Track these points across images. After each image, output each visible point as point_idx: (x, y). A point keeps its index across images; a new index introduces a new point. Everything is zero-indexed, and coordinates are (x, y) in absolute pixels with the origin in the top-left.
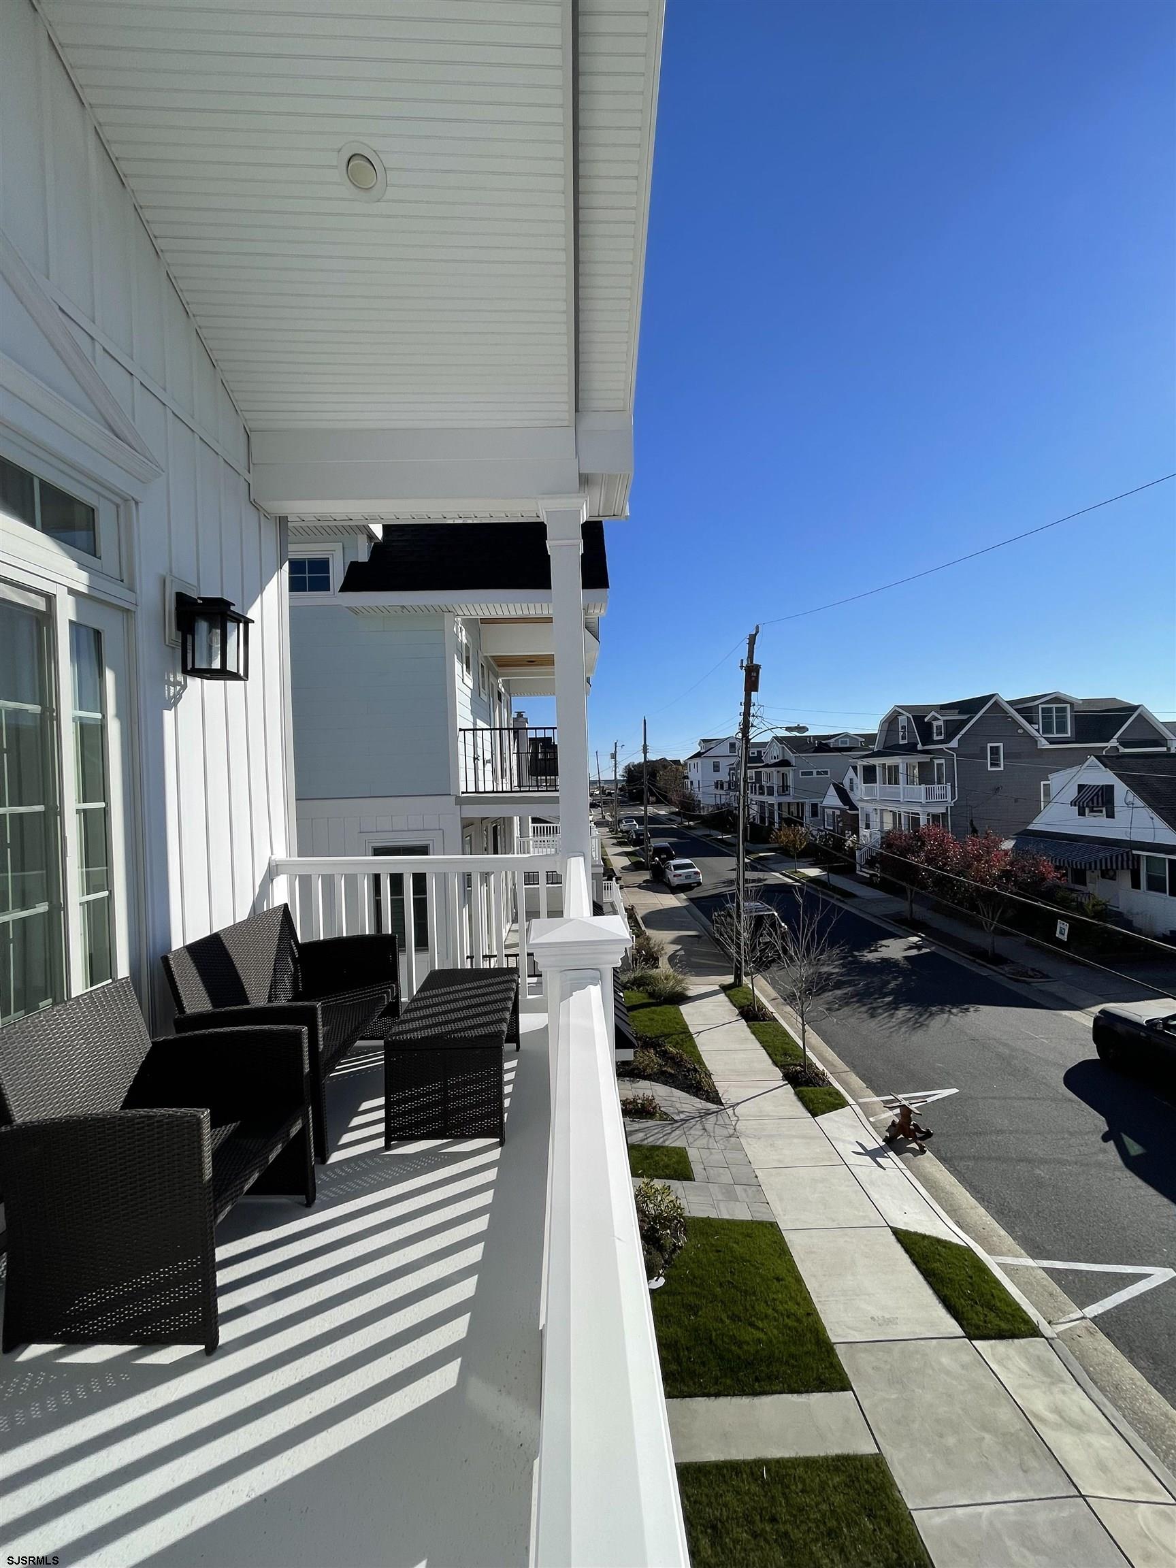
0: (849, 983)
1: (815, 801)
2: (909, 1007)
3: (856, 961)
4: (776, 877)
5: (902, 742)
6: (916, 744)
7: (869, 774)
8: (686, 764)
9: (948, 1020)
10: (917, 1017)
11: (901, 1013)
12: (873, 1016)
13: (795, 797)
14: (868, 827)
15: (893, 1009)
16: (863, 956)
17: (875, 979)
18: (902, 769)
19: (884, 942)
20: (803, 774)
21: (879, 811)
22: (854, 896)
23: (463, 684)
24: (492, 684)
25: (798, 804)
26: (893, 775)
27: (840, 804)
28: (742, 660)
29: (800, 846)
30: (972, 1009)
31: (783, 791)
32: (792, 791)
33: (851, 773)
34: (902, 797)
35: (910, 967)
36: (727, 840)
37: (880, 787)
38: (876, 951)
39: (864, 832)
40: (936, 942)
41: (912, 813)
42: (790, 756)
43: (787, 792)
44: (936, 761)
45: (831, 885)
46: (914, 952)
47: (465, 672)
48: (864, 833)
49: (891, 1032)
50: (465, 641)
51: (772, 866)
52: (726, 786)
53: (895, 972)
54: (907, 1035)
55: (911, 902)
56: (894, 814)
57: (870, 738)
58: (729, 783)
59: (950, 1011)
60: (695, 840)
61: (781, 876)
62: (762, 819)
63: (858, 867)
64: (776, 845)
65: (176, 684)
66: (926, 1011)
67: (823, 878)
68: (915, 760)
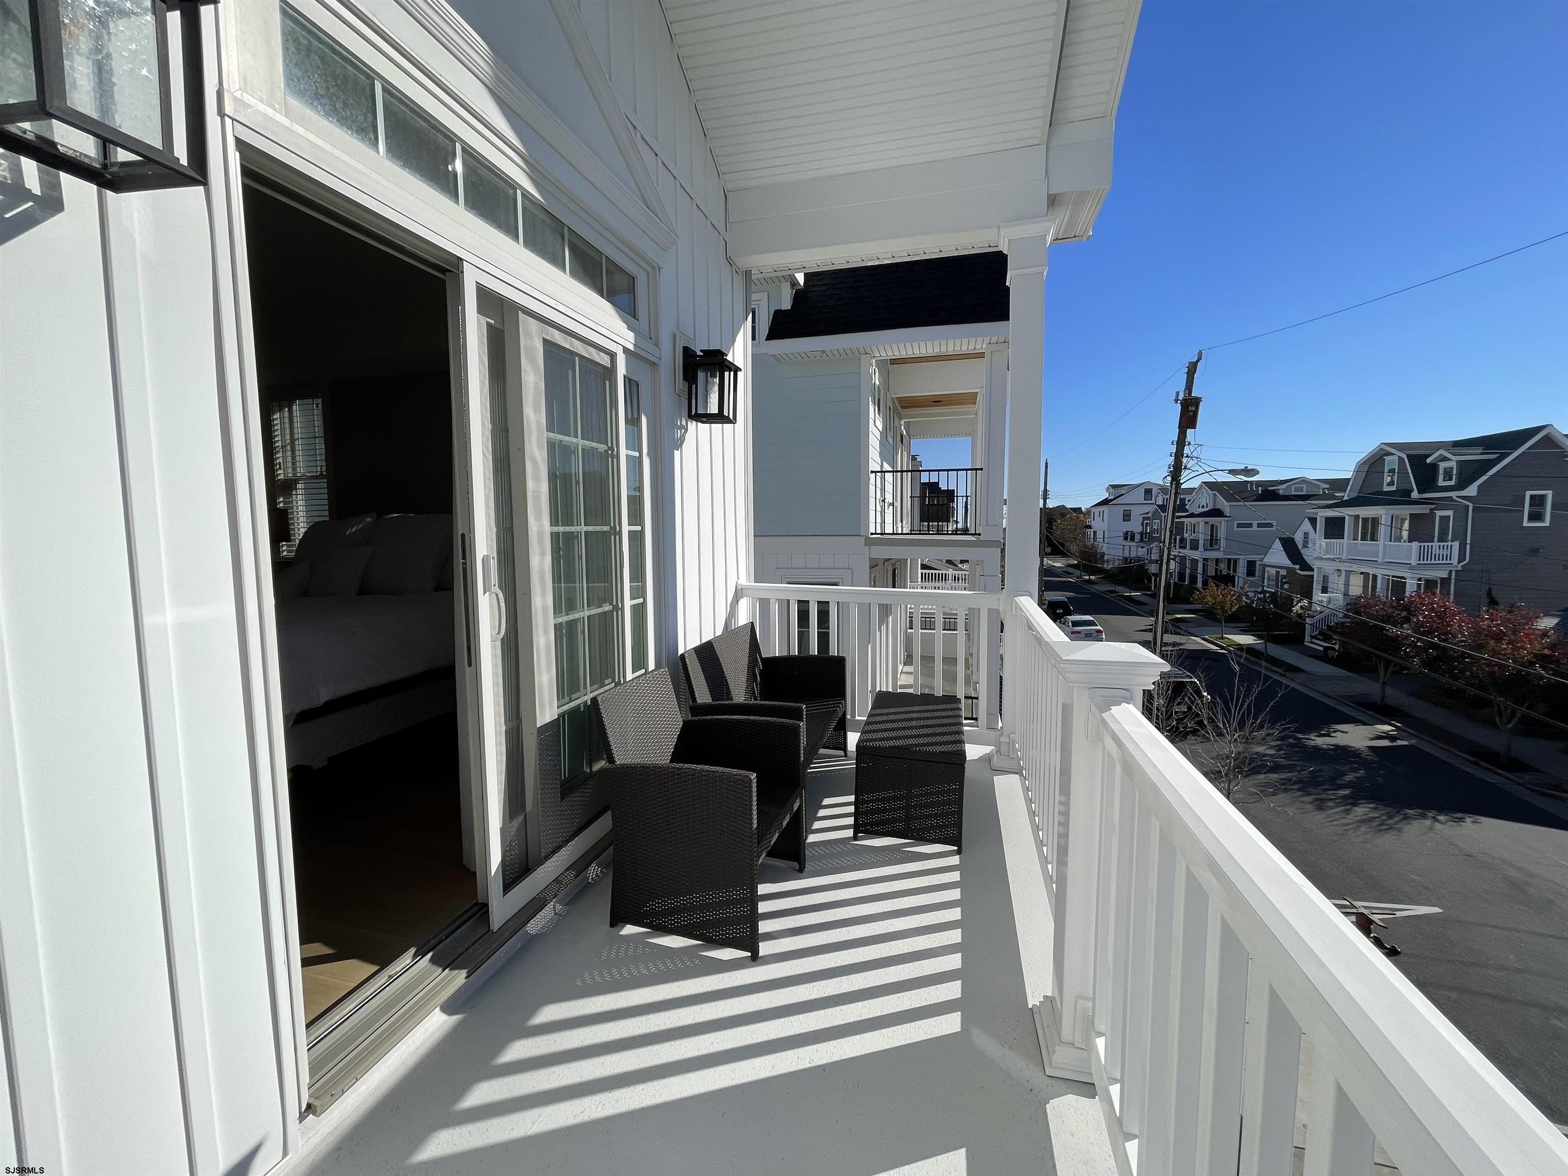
0: (1290, 768)
1: (1252, 558)
2: (1372, 806)
3: (1299, 744)
4: (1196, 643)
5: (1386, 489)
6: (1409, 492)
7: (1334, 528)
8: (1088, 512)
9: (1431, 828)
10: (1384, 818)
11: (1361, 811)
12: (1319, 808)
13: (1225, 553)
14: (1325, 590)
15: (1349, 804)
16: (1309, 739)
17: (1325, 768)
18: (1384, 520)
19: (1339, 727)
20: (1239, 526)
21: (1344, 573)
22: (1302, 671)
23: (875, 425)
24: (896, 427)
25: (1229, 560)
26: (1370, 530)
27: (1287, 562)
28: (1178, 393)
29: (1231, 609)
30: (1468, 820)
31: (1211, 545)
32: (1223, 543)
33: (1307, 526)
34: (1381, 555)
35: (1377, 760)
36: (1136, 598)
37: (1348, 543)
38: (1328, 735)
39: (1318, 596)
40: (1418, 735)
41: (1393, 576)
42: (1224, 504)
43: (1215, 547)
44: (1439, 513)
45: (1268, 655)
46: (1385, 743)
47: (877, 415)
48: (1320, 599)
49: (1345, 830)
50: (877, 383)
51: (1191, 630)
52: (1137, 537)
53: (1355, 762)
54: (1369, 837)
55: (1384, 683)
56: (1366, 575)
57: (1339, 484)
58: (1142, 534)
59: (1434, 818)
60: (1096, 596)
61: (1203, 642)
62: (1182, 576)
63: (1307, 638)
64: (1199, 607)
65: (681, 427)
66: (1398, 812)
67: (1258, 647)
68: (1405, 511)
